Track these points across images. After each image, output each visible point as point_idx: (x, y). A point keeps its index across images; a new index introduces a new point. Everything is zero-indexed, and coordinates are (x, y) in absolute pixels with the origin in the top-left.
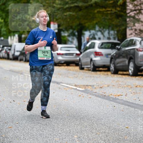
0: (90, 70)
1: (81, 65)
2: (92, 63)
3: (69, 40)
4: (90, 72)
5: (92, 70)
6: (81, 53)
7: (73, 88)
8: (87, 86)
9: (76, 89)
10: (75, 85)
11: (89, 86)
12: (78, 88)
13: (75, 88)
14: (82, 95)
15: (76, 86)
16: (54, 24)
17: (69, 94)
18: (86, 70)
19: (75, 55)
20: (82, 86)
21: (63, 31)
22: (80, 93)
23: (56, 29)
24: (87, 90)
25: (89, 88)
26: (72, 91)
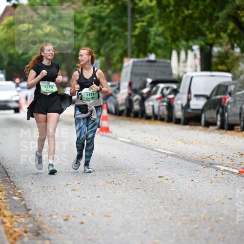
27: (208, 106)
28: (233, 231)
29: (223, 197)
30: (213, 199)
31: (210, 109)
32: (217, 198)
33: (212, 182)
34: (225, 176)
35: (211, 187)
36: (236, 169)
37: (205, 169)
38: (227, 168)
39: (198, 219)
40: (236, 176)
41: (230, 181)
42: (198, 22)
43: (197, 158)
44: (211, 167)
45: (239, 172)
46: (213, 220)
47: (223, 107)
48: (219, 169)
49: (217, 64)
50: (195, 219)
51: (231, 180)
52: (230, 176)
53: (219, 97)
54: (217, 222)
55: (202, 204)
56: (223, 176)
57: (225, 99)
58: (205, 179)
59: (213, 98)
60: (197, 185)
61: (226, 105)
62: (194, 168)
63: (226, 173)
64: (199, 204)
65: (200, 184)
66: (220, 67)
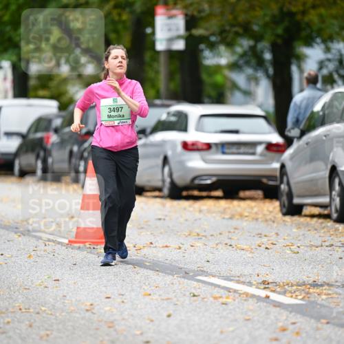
0: (328, 217)
1: (290, 195)
2: (337, 187)
3: (235, 86)
4: (330, 223)
5: (335, 215)
6: (289, 142)
7: (253, 296)
8: (315, 285)
9: (268, 297)
10: (264, 282)
11: (326, 287)
12: (274, 296)
13: (263, 293)
14: (291, 327)
15: (265, 284)
16: (171, 17)
17: (236, 320)
18: (313, 216)
19: (260, 149)
20: (295, 288)
21: (212, 46)
22: (284, 317)
23: (179, 37)
24: (315, 303)
25: (324, 297)
26: (251, 307)
27: (24, 149)
28: (60, 326)
29: (46, 277)
30: (32, 281)
31: (27, 151)
32: (38, 279)
33: (30, 257)
34: (49, 248)
35: (30, 263)
36: (64, 238)
37: (20, 239)
38: (51, 237)
39: (11, 310)
40: (64, 248)
41: (56, 255)
42: (8, 28)
43: (9, 222)
44: (29, 235)
45: (70, 241)
46: (31, 310)
47: (45, 150)
48: (40, 238)
49: (36, 89)
50: (7, 309)
51: (58, 254)
52: (56, 248)
53: (39, 135)
54: (38, 313)
55: (17, 288)
56: (46, 248)
57: (48, 138)
58: (20, 252)
59: (32, 136)
60: (8, 261)
61: (49, 146)
62: (4, 237)
63: (50, 243)
64: (12, 288)
65: (13, 259)
66: (41, 93)
